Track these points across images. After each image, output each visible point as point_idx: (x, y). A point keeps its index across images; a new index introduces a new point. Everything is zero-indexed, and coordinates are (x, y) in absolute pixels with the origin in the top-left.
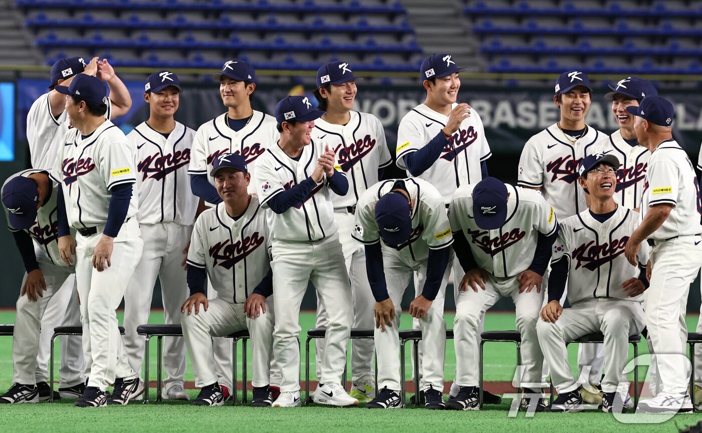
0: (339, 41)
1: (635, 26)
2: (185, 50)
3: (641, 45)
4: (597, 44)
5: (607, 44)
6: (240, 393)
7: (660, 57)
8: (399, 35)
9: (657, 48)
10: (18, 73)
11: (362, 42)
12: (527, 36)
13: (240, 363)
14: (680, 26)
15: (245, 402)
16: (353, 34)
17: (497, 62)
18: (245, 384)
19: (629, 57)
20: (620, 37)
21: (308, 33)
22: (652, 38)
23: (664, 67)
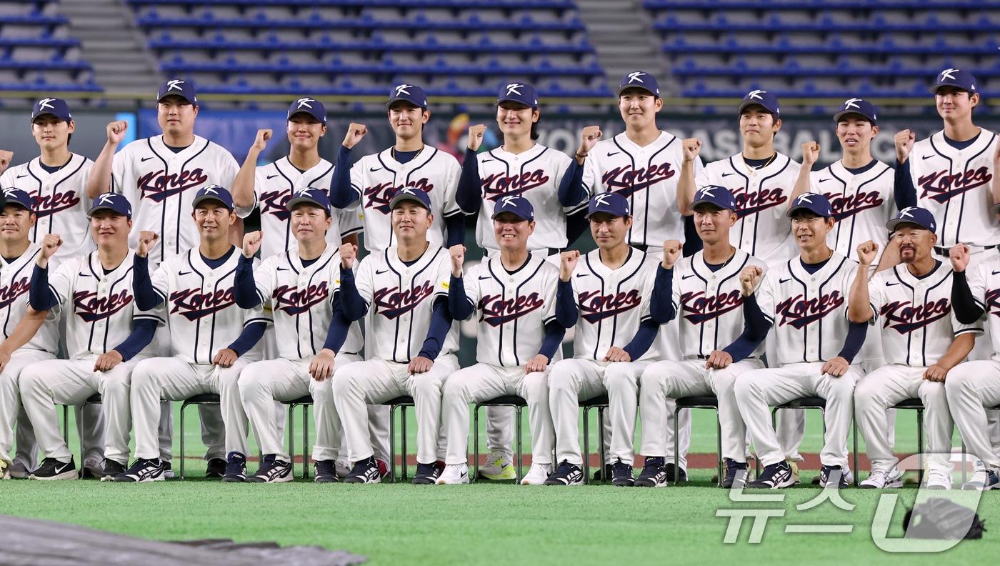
0: (510, 63)
1: (851, 42)
2: (331, 75)
3: (857, 64)
4: (806, 64)
5: (819, 64)
6: (399, 470)
7: (880, 78)
8: (578, 55)
9: (877, 67)
10: (139, 102)
11: (535, 63)
12: (726, 55)
13: (398, 434)
14: (903, 42)
15: (405, 478)
16: (525, 54)
17: (691, 86)
18: (405, 459)
19: (844, 78)
20: (833, 55)
21: (473, 54)
22: (871, 56)
23: (885, 89)
